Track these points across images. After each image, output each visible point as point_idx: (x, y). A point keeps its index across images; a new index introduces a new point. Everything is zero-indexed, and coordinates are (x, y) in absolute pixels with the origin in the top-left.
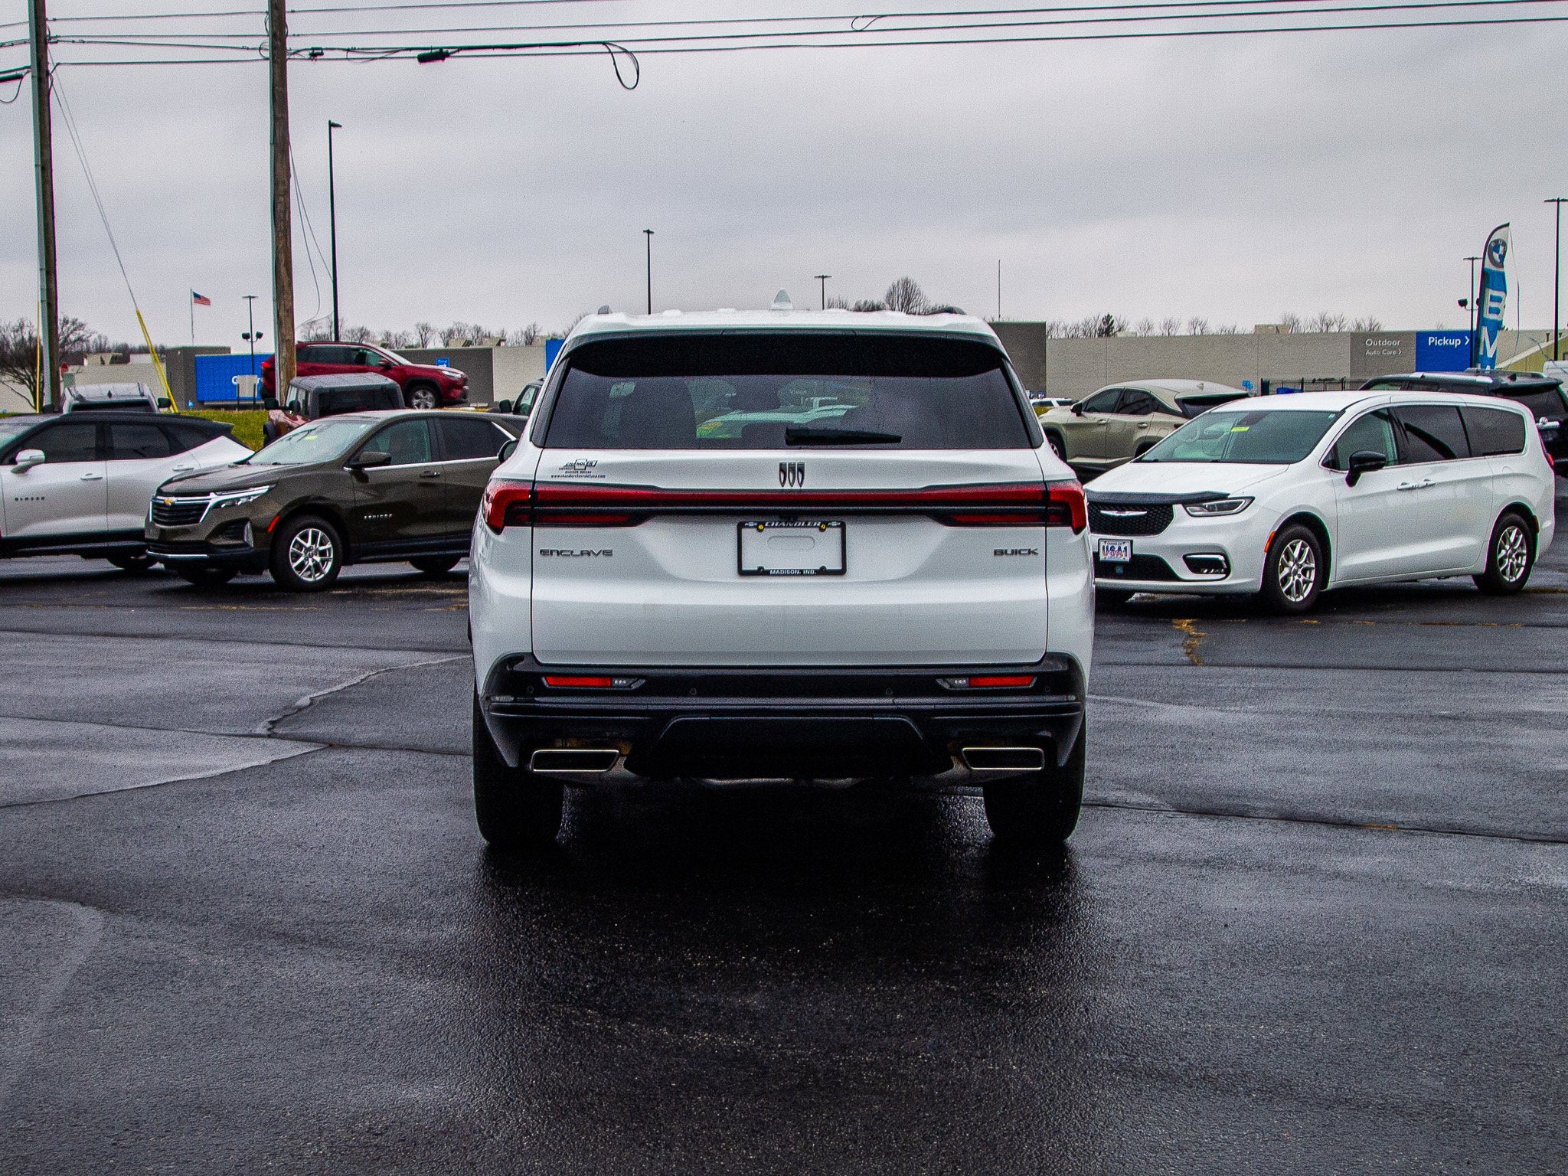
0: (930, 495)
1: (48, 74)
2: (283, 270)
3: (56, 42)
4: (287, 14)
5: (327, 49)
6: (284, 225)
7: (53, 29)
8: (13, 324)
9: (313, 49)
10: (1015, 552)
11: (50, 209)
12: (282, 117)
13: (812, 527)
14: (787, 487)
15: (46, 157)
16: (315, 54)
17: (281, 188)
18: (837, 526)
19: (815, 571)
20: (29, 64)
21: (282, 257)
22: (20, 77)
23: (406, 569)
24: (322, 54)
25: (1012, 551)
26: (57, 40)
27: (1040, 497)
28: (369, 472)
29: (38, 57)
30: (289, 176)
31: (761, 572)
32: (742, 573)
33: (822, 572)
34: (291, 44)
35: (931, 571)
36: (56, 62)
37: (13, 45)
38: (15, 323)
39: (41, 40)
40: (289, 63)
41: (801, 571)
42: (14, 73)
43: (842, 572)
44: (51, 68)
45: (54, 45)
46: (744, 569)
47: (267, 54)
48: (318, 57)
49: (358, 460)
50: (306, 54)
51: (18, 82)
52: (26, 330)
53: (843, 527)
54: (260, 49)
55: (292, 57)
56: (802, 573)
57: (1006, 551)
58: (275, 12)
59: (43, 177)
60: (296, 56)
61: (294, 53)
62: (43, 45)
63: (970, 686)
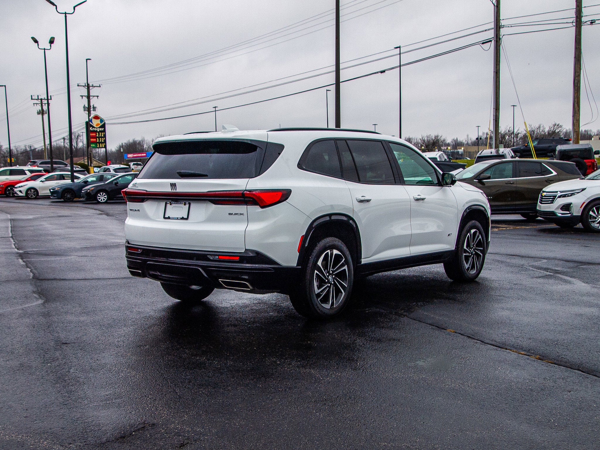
0: (208, 194)
1: (500, 39)
2: (576, 105)
3: (503, 28)
4: (583, 9)
5: (597, 20)
6: (577, 88)
7: (502, 23)
8: (536, 126)
9: (592, 20)
10: (236, 214)
11: (498, 87)
12: (579, 47)
13: (182, 204)
14: (173, 191)
15: (498, 68)
16: (592, 22)
17: (577, 74)
18: (188, 204)
19: (181, 218)
20: (493, 36)
21: (576, 100)
22: (491, 41)
23: (518, 217)
24: (595, 22)
25: (235, 213)
26: (504, 26)
27: (241, 195)
28: (485, 181)
29: (496, 33)
30: (580, 69)
31: (169, 218)
32: (165, 218)
33: (183, 218)
34: (583, 19)
35: (210, 220)
36: (503, 35)
37: (489, 30)
38: (537, 126)
39: (498, 27)
40: (582, 27)
41: (177, 218)
42: (489, 40)
43: (187, 219)
44: (501, 37)
45: (502, 28)
46: (165, 217)
47: (574, 24)
48: (593, 23)
49: (479, 177)
50: (589, 23)
51: (490, 43)
52: (542, 128)
53: (190, 204)
54: (572, 22)
55: (584, 24)
56: (177, 219)
57: (233, 213)
58: (578, 8)
59: (496, 76)
60: (585, 24)
61: (585, 23)
62: (498, 29)
63: (219, 259)
